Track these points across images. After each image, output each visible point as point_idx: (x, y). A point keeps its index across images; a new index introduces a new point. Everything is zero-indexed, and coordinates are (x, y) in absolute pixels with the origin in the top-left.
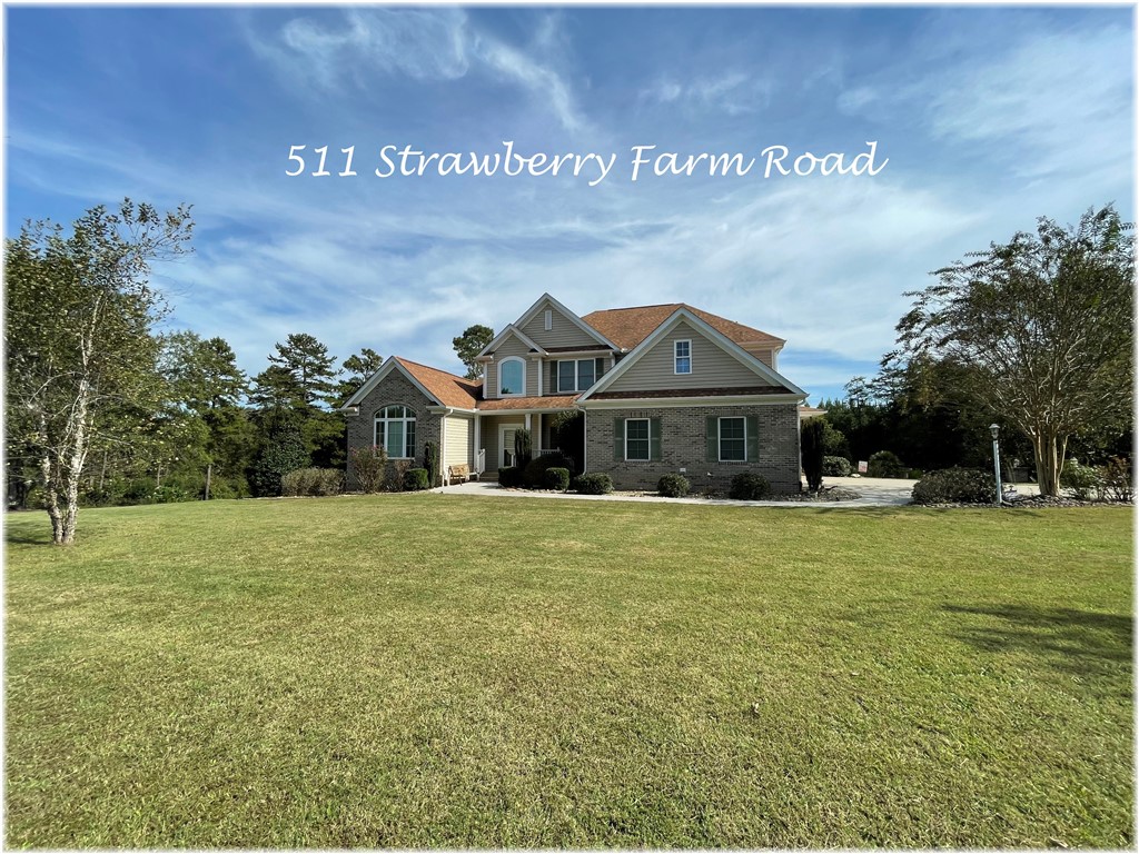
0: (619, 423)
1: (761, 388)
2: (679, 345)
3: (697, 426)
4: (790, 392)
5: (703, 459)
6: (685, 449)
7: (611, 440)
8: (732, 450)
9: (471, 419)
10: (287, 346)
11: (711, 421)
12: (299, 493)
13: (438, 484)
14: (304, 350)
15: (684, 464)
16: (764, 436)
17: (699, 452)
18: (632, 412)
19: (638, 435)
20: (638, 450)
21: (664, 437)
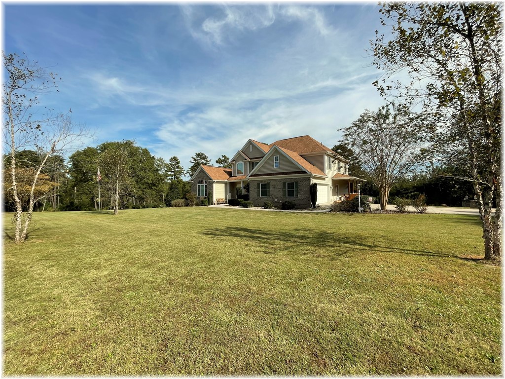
0: (258, 184)
1: (298, 172)
2: (275, 157)
3: (280, 186)
4: (306, 173)
5: (282, 196)
6: (277, 193)
7: (256, 190)
8: (291, 193)
9: (226, 183)
10: (196, 157)
11: (284, 183)
12: (176, 206)
13: (212, 204)
14: (200, 158)
15: (277, 198)
16: (300, 188)
17: (281, 194)
18: (262, 181)
19: (265, 188)
20: (264, 194)
21: (271, 189)
